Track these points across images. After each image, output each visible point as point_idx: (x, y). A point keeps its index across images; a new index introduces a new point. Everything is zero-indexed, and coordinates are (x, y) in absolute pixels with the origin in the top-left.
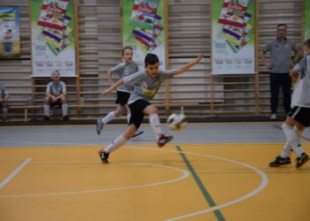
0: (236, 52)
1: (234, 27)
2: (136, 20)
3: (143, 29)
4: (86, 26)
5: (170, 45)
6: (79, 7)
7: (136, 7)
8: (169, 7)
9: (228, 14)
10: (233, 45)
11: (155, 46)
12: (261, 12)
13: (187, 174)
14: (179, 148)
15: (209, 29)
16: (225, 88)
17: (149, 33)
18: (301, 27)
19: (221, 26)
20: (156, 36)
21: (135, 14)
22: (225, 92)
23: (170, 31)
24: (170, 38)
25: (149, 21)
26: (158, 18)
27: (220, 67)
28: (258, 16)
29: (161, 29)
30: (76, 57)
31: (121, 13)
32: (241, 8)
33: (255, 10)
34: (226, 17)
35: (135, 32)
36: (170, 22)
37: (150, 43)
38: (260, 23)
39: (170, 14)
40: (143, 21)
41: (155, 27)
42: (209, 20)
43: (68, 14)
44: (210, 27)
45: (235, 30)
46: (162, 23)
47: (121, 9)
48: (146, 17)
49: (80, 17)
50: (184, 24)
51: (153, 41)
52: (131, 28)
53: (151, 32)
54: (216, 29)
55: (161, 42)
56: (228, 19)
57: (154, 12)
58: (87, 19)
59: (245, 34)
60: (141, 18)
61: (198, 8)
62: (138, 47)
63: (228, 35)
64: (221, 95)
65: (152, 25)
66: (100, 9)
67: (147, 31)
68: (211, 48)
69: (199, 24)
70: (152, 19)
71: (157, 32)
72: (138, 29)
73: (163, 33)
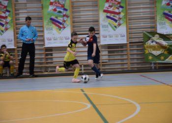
0: (115, 30)
1: (113, 15)
2: (52, 11)
3: (57, 17)
4: (20, 16)
5: (73, 27)
6: (15, 4)
7: (51, 4)
8: (72, 3)
9: (109, 6)
10: (113, 26)
11: (64, 28)
12: (129, 4)
13: (89, 106)
14: (82, 91)
15: (98, 16)
16: (109, 53)
17: (60, 19)
18: (154, 14)
19: (105, 14)
20: (64, 21)
21: (51, 8)
22: (109, 55)
23: (73, 18)
24: (74, 22)
25: (60, 12)
26: (66, 10)
27: (105, 40)
28: (128, 7)
29: (67, 17)
30: (14, 36)
31: (42, 8)
32: (117, 3)
33: (126, 4)
34: (108, 8)
35: (51, 19)
36: (73, 12)
37: (61, 26)
38: (129, 11)
39: (73, 7)
40: (56, 12)
41: (64, 16)
42: (97, 11)
43: (8, 9)
44: (98, 14)
45: (114, 16)
46: (68, 13)
47: (42, 5)
48: (58, 10)
49: (16, 10)
50: (82, 14)
51: (63, 25)
52: (49, 17)
53: (62, 19)
54: (102, 16)
55: (68, 25)
56: (109, 9)
57: (63, 6)
58: (20, 11)
59: (120, 19)
60: (55, 10)
61: (90, 3)
62: (54, 29)
63: (109, 19)
64: (106, 57)
65: (62, 14)
66: (28, 5)
67: (59, 18)
68: (99, 28)
69: (91, 13)
70: (62, 10)
71: (65, 19)
72: (53, 17)
73: (69, 19)
